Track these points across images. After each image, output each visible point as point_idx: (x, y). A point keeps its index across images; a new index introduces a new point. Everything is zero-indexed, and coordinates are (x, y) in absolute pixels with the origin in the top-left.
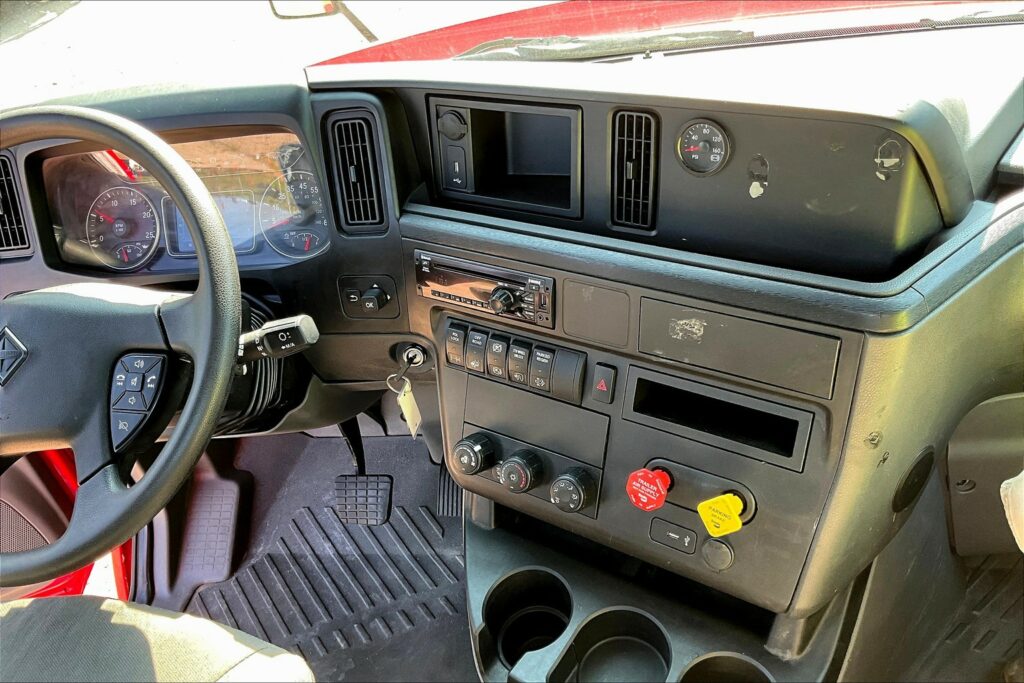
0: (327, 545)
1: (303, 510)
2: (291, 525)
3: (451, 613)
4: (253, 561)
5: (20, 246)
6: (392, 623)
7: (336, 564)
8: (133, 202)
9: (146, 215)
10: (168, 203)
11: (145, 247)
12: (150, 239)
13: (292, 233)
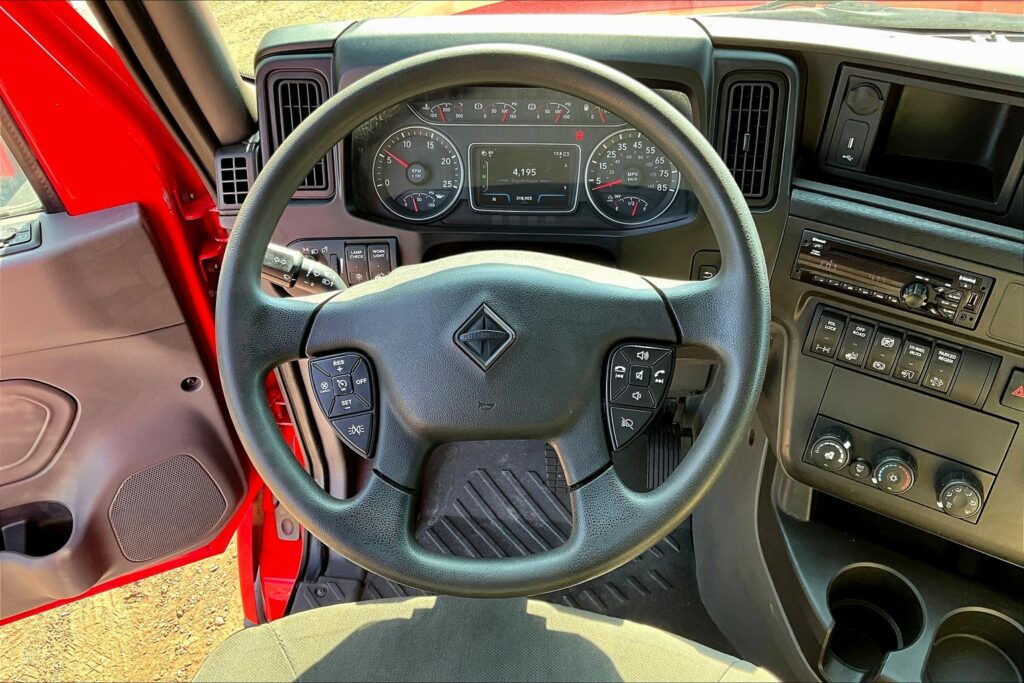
0: (510, 511)
1: (478, 471)
2: (466, 487)
3: (665, 588)
4: (430, 523)
5: (315, 187)
6: (604, 596)
7: (525, 532)
8: (431, 145)
9: (445, 161)
10: (475, 150)
11: (439, 197)
12: (448, 189)
13: (617, 196)
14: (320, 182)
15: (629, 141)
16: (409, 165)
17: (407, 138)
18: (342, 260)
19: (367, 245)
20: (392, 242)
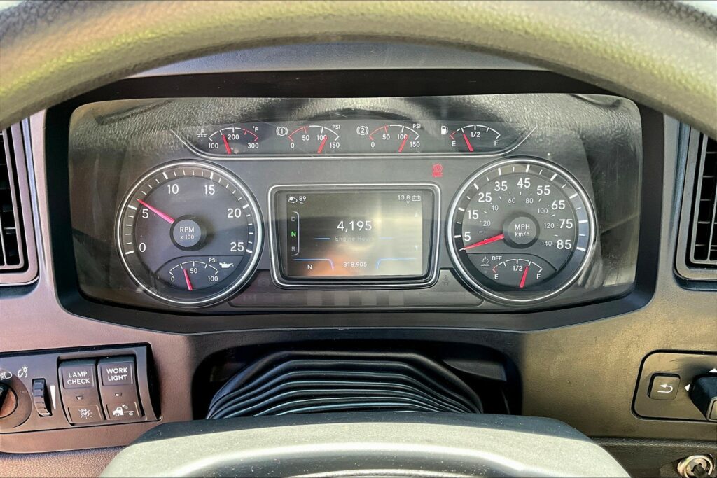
5: (5, 266)
8: (210, 189)
9: (233, 213)
10: (278, 194)
11: (225, 266)
12: (237, 254)
13: (495, 258)
14: (13, 260)
15: (511, 177)
16: (177, 220)
17: (171, 180)
18: (53, 389)
19: (97, 360)
20: (141, 354)
